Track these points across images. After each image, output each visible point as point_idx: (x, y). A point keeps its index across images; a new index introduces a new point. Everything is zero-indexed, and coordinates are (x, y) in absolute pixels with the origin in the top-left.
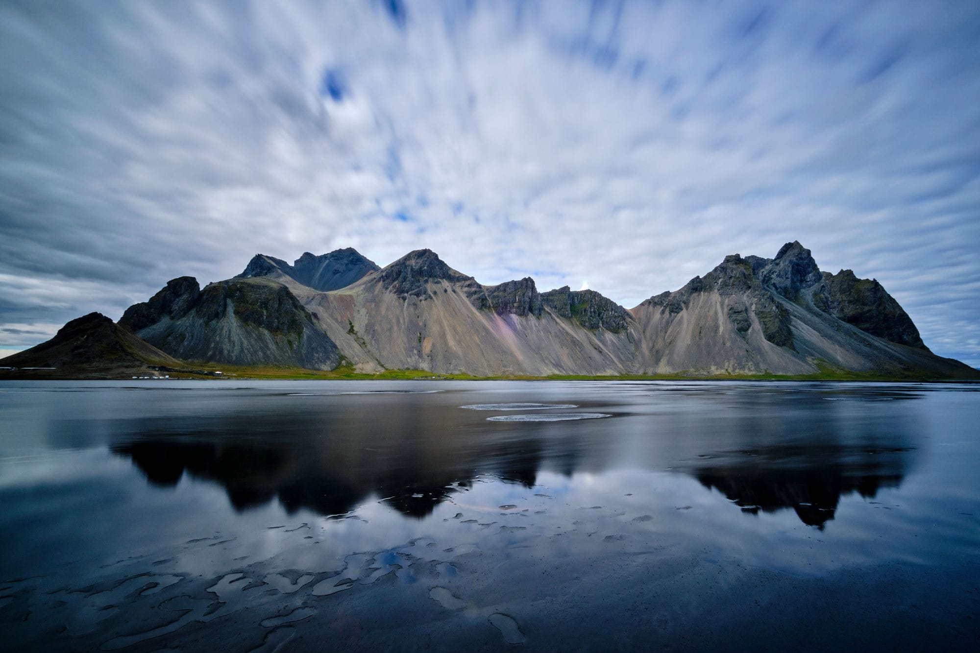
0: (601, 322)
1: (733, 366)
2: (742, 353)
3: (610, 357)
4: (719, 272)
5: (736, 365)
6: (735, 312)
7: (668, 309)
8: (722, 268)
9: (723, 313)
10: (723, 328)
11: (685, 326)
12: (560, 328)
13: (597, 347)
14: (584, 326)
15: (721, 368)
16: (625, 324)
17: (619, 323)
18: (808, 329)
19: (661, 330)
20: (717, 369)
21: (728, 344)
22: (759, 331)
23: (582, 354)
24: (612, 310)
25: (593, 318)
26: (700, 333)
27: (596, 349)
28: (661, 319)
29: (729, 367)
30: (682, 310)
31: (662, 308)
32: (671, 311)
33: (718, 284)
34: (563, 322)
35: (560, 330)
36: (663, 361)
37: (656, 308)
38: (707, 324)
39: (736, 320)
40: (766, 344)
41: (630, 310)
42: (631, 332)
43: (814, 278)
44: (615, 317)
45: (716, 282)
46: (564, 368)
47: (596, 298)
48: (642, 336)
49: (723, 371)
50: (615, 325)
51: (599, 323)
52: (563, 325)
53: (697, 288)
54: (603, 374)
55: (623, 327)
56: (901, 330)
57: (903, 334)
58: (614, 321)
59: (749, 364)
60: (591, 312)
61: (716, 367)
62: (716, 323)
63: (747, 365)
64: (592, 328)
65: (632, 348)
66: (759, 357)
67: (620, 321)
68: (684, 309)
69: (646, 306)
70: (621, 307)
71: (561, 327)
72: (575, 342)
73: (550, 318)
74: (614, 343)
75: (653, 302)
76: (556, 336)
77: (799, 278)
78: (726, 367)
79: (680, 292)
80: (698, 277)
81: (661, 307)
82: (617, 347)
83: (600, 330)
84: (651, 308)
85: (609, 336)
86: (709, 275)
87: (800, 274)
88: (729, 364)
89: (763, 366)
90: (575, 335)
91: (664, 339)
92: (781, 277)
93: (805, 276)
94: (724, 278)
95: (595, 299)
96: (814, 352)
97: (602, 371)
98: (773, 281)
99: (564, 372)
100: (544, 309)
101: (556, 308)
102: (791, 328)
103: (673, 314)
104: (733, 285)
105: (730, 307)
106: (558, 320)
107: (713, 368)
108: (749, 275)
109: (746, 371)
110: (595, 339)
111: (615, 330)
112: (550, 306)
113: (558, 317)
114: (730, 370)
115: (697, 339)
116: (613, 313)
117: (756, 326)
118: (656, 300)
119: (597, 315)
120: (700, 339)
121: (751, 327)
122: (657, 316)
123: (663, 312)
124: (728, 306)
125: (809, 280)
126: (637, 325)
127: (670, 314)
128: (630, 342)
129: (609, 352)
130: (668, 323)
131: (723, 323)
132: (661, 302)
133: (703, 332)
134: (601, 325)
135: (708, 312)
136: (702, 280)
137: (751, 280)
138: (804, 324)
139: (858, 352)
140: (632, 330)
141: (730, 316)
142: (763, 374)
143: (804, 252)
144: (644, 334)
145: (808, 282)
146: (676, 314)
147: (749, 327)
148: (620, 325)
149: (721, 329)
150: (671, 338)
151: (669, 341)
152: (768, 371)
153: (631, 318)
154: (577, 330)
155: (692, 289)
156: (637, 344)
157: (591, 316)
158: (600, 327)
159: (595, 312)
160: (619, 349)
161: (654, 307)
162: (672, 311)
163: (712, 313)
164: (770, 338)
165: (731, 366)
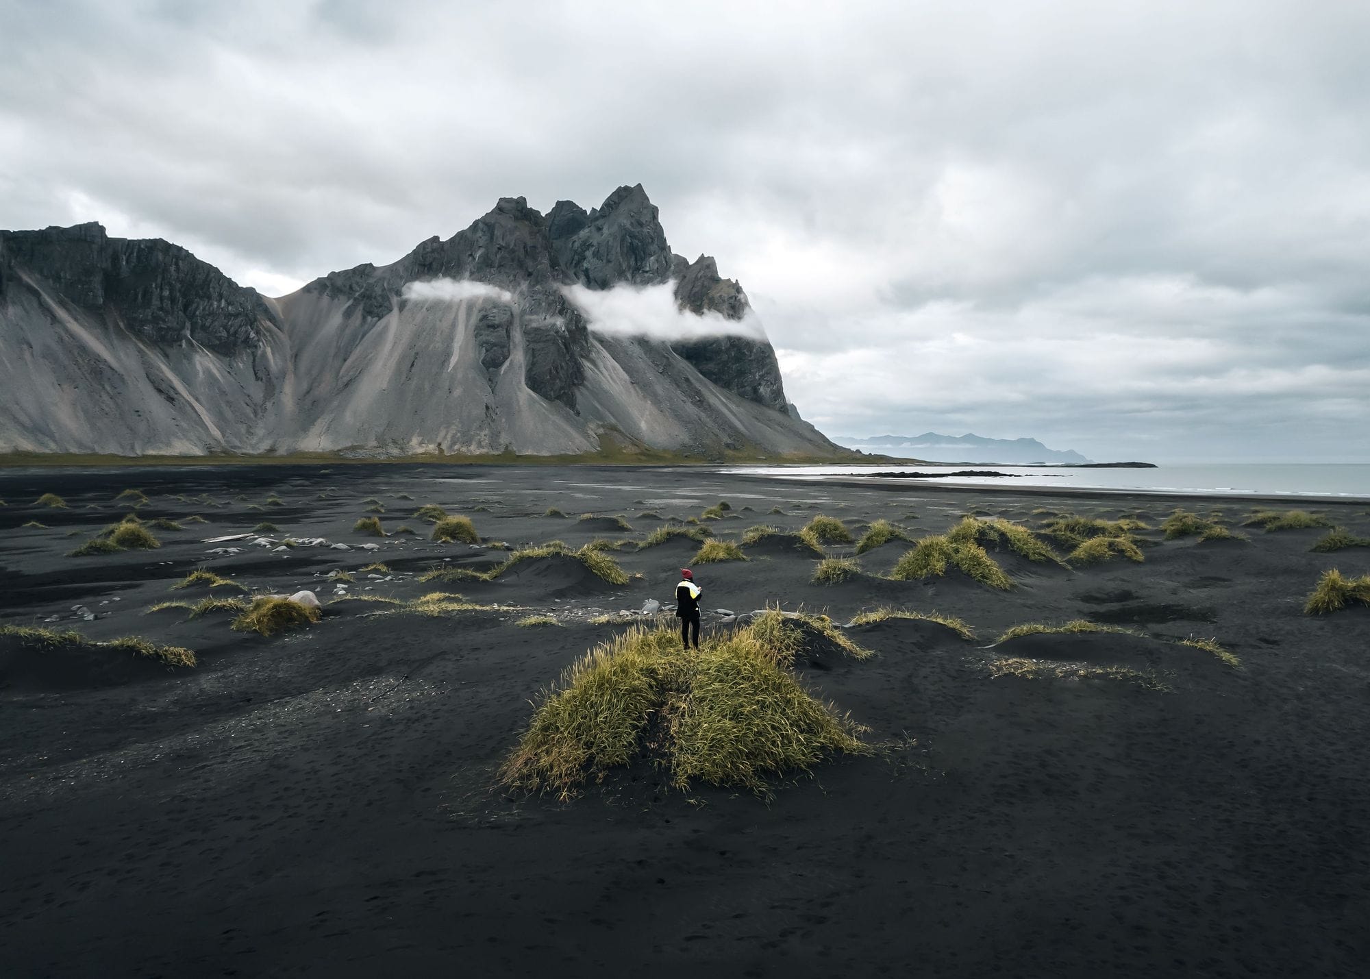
0: (188, 325)
1: (453, 436)
2: (479, 411)
3: (196, 412)
4: (480, 234)
5: (459, 434)
6: (489, 326)
7: (361, 307)
8: (485, 226)
9: (466, 327)
10: (457, 358)
11: (388, 346)
12: (63, 333)
13: (163, 387)
14: (139, 334)
15: (430, 442)
16: (252, 335)
17: (236, 332)
18: (614, 368)
19: (336, 355)
20: (421, 444)
21: (458, 392)
22: (520, 367)
23: (117, 404)
24: (221, 296)
25: (167, 313)
26: (413, 365)
27: (160, 391)
28: (343, 328)
29: (445, 438)
30: (391, 311)
31: (350, 302)
32: (368, 312)
33: (474, 259)
34: (76, 319)
35: (61, 340)
36: (321, 424)
37: (336, 301)
38: (431, 346)
39: (487, 343)
40: (525, 394)
41: (275, 299)
42: (264, 355)
43: (656, 266)
44: (229, 316)
45: (471, 255)
46: (57, 435)
47: (180, 263)
48: (290, 365)
49: (432, 447)
50: (224, 334)
51: (183, 328)
52: (74, 326)
53: (431, 264)
54: (162, 453)
55: (247, 342)
56: (757, 378)
57: (760, 384)
58: (225, 327)
59: (482, 434)
60: (162, 299)
61: (420, 439)
62: (448, 346)
63: (479, 435)
64: (163, 339)
65: (256, 391)
66: (504, 420)
67: (240, 326)
68: (396, 310)
69: (315, 293)
70: (251, 291)
71: (67, 330)
72: (98, 371)
73: (35, 304)
74: (216, 379)
75: (331, 286)
76: (48, 354)
77: (632, 263)
78: (439, 440)
79: (392, 268)
80: (436, 238)
81: (349, 299)
82: (219, 388)
83: (184, 346)
84: (326, 299)
85: (205, 362)
86: (461, 235)
87: (636, 255)
88: (447, 432)
89: (504, 439)
90: (105, 354)
91: (338, 372)
92: (599, 258)
93: (643, 259)
94: (487, 248)
95: (177, 264)
96: (607, 413)
97: (161, 445)
98: (585, 265)
99: (53, 446)
100: (20, 280)
101: (57, 278)
102: (587, 364)
103: (369, 318)
104: (500, 266)
105: (483, 313)
106: (61, 313)
107: (415, 441)
108: (534, 247)
109: (472, 448)
110: (164, 367)
111: (225, 348)
112: (41, 272)
113: (62, 304)
114: (444, 447)
115: (404, 377)
116: (223, 304)
117: (518, 357)
118: (339, 283)
119: (180, 305)
120: (409, 379)
121: (509, 360)
122: (336, 319)
123: (348, 314)
124: (480, 311)
125: (648, 269)
126: (283, 337)
127: (364, 318)
128: (257, 378)
129: (197, 400)
130: (357, 337)
131: (460, 347)
132: (351, 288)
133: (418, 364)
134: (188, 333)
135: (440, 321)
136: (446, 247)
137: (535, 259)
138: (611, 358)
139: (678, 416)
140: (269, 350)
141: (477, 333)
142: (500, 453)
143: (645, 211)
144: (295, 361)
145: (647, 272)
146: (375, 319)
147: (506, 358)
148: (242, 337)
149: (454, 360)
150: (351, 373)
151: (346, 379)
152: (510, 448)
153: (272, 319)
154: (115, 342)
155: (420, 265)
156: (271, 386)
157: (161, 309)
158: (186, 337)
159: (173, 300)
160: (223, 393)
161: (333, 297)
162: (370, 313)
163: (445, 325)
164: (534, 383)
165: (449, 437)
